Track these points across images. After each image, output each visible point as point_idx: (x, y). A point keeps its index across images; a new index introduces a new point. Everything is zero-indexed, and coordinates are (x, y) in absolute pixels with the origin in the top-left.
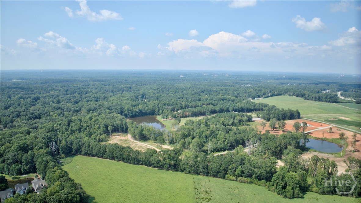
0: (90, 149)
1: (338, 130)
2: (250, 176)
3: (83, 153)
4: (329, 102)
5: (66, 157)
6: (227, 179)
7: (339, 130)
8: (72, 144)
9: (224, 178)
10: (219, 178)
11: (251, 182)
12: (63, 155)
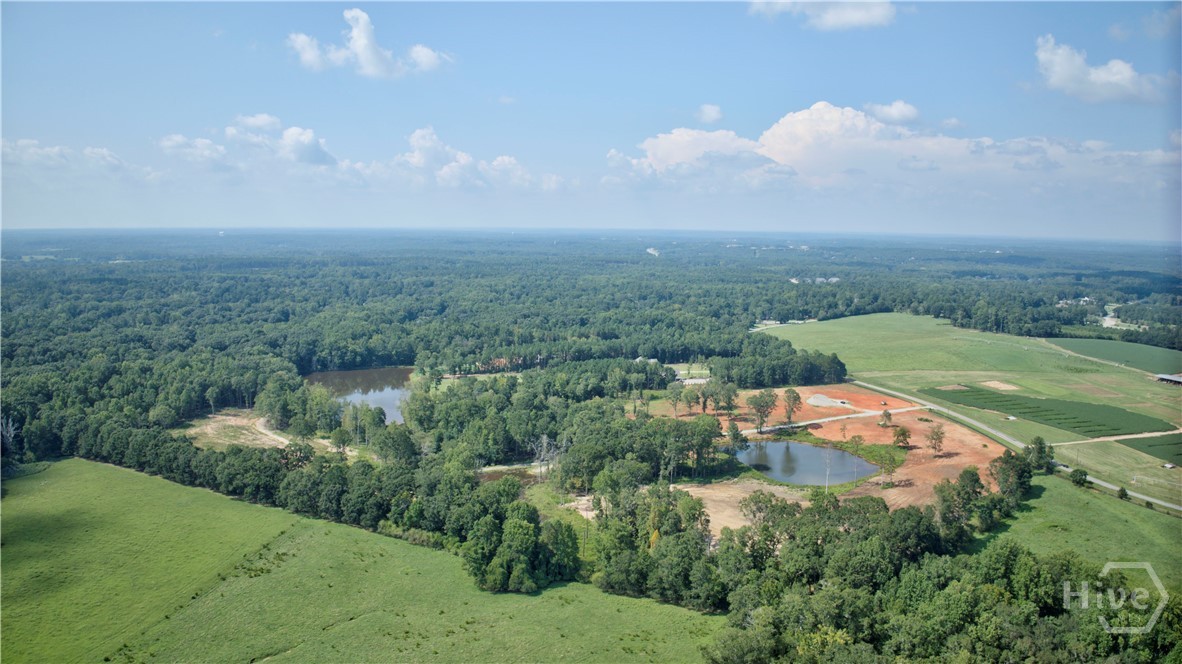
0: (99, 440)
1: (921, 420)
2: (438, 526)
3: (82, 452)
4: (1029, 333)
5: (39, 459)
6: (380, 533)
7: (927, 420)
8: (61, 426)
9: (374, 527)
10: (362, 527)
11: (439, 545)
12: (30, 455)
